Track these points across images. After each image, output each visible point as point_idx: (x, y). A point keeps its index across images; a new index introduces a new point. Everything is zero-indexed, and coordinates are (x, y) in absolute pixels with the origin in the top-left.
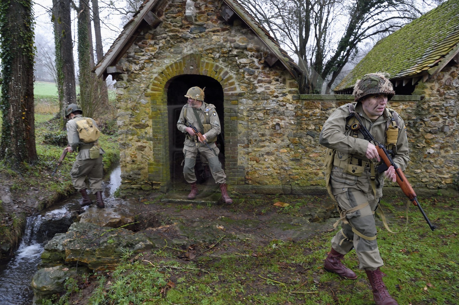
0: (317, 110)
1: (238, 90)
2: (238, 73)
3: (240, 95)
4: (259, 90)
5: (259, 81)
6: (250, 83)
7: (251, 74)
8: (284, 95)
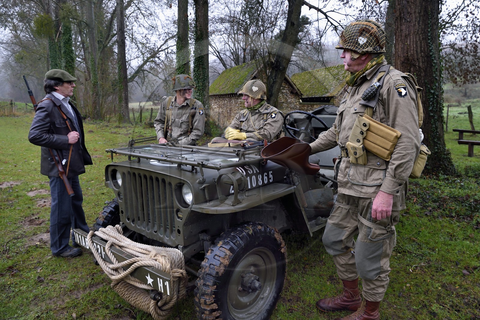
0: (305, 108)
1: (283, 101)
2: (283, 95)
3: (283, 102)
4: (289, 101)
5: (289, 98)
6: (286, 98)
7: (287, 95)
8: (296, 102)
